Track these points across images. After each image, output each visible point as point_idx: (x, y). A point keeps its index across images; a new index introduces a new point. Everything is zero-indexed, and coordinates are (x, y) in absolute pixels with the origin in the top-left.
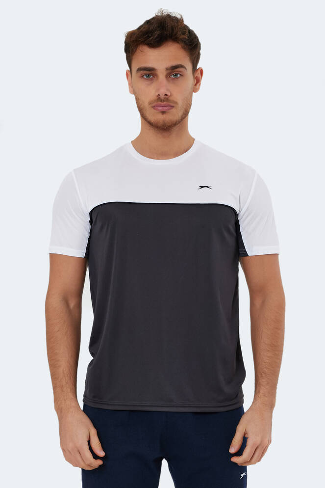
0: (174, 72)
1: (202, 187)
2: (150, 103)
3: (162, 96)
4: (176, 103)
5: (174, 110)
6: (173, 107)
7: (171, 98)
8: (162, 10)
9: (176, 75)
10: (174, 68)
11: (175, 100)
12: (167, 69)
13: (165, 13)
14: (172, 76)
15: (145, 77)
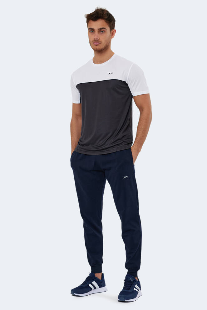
0: (101, 30)
1: (110, 73)
2: (92, 41)
3: (96, 39)
4: (102, 42)
5: (100, 45)
6: (100, 43)
7: (100, 40)
8: (97, 7)
9: (103, 31)
10: (101, 29)
11: (101, 41)
12: (98, 29)
13: (99, 8)
14: (101, 32)
15: (91, 32)
